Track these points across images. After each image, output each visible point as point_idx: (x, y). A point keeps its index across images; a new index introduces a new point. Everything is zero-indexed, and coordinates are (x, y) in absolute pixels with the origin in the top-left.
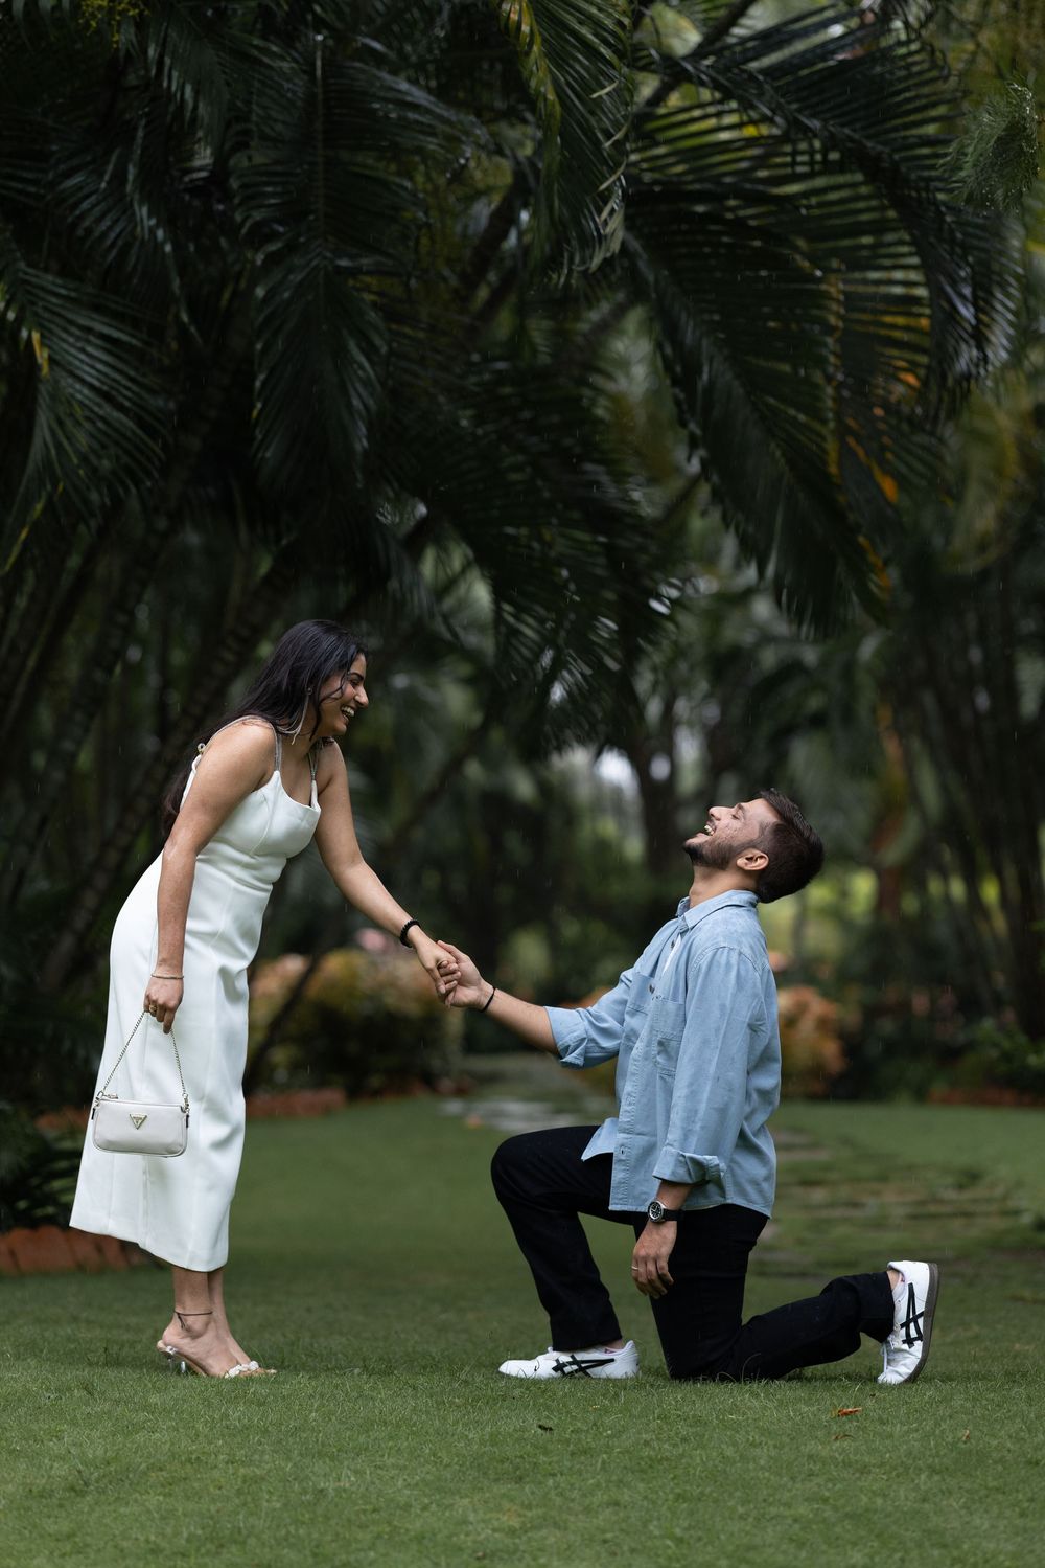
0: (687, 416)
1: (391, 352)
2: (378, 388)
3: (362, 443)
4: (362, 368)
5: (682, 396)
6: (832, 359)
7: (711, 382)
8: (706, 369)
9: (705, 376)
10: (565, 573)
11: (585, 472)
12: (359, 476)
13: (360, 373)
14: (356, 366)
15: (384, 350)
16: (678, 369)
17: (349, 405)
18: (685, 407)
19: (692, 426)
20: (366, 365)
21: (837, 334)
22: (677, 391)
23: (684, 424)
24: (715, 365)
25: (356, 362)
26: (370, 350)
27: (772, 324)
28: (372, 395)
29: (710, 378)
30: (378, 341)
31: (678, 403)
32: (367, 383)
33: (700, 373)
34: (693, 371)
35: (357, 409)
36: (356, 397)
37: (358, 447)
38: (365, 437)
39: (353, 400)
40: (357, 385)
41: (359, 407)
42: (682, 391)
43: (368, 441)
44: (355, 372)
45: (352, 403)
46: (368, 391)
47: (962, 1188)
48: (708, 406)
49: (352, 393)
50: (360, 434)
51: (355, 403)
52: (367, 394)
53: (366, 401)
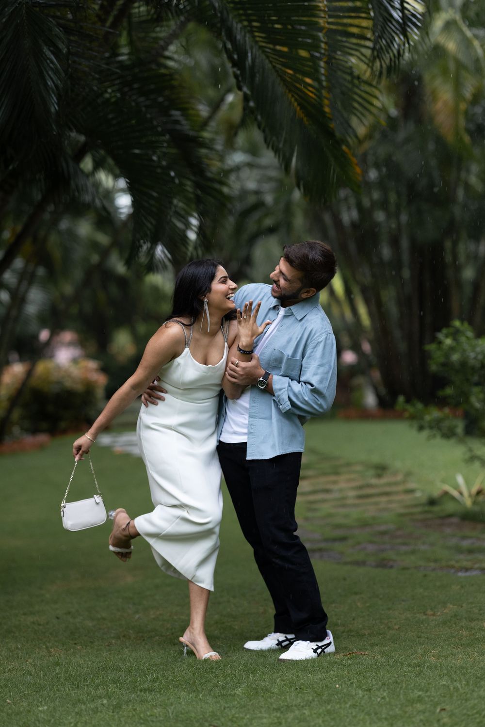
0: (242, 83)
1: (69, 52)
2: (63, 75)
3: (54, 108)
4: (52, 62)
5: (238, 72)
6: (323, 45)
7: (253, 62)
8: (249, 55)
9: (250, 58)
10: (172, 174)
11: (171, 116)
12: (55, 128)
13: (51, 65)
14: (48, 61)
15: (65, 51)
16: (236, 57)
17: (46, 84)
18: (240, 79)
19: (245, 89)
20: (55, 60)
21: (324, 31)
22: (235, 69)
23: (240, 88)
24: (254, 51)
25: (49, 59)
26: (57, 53)
27: (277, 26)
28: (59, 78)
29: (252, 59)
30: (61, 45)
31: (236, 77)
32: (56, 72)
33: (247, 57)
34: (243, 55)
35: (50, 86)
36: (50, 79)
37: (53, 110)
38: (57, 104)
39: (48, 81)
40: (50, 73)
41: (52, 85)
42: (238, 69)
43: (58, 106)
44: (48, 64)
45: (47, 83)
46: (57, 76)
47: (379, 476)
48: (253, 76)
49: (47, 77)
50: (53, 102)
51: (49, 83)
52: (56, 77)
53: (56, 82)
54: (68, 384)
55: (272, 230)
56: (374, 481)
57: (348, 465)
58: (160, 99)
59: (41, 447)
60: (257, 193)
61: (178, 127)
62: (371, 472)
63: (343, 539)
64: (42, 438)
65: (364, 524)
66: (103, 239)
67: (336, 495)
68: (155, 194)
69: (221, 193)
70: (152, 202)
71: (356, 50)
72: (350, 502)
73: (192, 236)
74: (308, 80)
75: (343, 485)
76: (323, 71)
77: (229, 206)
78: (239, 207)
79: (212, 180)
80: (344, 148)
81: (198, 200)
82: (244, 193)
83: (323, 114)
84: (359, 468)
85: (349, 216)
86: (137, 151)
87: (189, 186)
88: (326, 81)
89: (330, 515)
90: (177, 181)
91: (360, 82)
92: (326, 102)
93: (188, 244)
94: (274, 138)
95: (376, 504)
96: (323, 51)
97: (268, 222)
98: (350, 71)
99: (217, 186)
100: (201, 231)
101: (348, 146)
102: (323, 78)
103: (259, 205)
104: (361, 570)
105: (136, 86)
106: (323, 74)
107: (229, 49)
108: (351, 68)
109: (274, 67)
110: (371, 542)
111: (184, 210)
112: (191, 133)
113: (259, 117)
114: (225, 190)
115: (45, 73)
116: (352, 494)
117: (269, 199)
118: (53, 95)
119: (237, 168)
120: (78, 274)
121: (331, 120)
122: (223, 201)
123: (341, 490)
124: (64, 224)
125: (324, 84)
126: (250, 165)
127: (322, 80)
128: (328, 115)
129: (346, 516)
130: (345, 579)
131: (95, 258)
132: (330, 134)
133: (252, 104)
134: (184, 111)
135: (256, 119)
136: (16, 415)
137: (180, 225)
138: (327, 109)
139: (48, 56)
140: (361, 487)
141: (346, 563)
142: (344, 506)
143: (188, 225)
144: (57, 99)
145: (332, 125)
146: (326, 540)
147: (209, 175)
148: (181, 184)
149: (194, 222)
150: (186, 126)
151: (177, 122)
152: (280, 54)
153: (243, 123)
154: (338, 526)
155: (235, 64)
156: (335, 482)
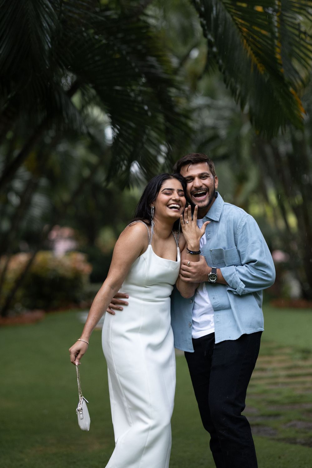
0: (207, 32)
2: (57, 18)
3: (48, 46)
4: (48, 7)
5: (205, 22)
7: (217, 15)
8: (214, 9)
9: (214, 12)
10: (146, 108)
11: (148, 61)
12: (47, 62)
13: (47, 9)
14: (44, 6)
16: (203, 9)
17: (41, 26)
18: (206, 28)
19: (210, 37)
20: (50, 5)
22: (202, 20)
23: (206, 35)
24: (218, 6)
25: (45, 4)
28: (53, 20)
29: (216, 12)
31: (203, 26)
32: (50, 15)
33: (211, 10)
34: (209, 10)
35: (45, 28)
36: (45, 22)
37: (46, 47)
38: (50, 43)
39: (43, 23)
40: (46, 16)
41: (46, 27)
42: (205, 20)
43: (51, 45)
44: (44, 9)
45: (43, 25)
46: (51, 18)
47: (305, 359)
48: (217, 27)
49: (43, 19)
50: (47, 41)
51: (44, 25)
52: (51, 20)
53: (50, 24)
54: (61, 272)
55: (225, 157)
56: (301, 363)
57: (280, 347)
58: (139, 47)
59: (37, 321)
60: (214, 128)
61: (153, 71)
62: (298, 355)
63: (277, 415)
64: (38, 314)
65: (294, 402)
66: (93, 159)
67: (270, 374)
68: (132, 125)
69: (186, 125)
70: (130, 131)
71: (304, 10)
72: (281, 380)
73: (161, 160)
74: (264, 32)
75: (275, 365)
76: (276, 24)
77: (193, 136)
78: (200, 138)
79: (178, 114)
80: (291, 89)
81: (167, 131)
82: (204, 128)
83: (275, 60)
84: (288, 351)
85: (284, 148)
86: (118, 88)
87: (161, 118)
88: (279, 32)
89: (265, 392)
90: (150, 114)
91: (306, 37)
92: (278, 50)
93: (157, 166)
94: (233, 80)
95: (303, 383)
96: (277, 7)
97: (222, 151)
98: (297, 27)
99: (183, 119)
100: (169, 157)
101: (295, 89)
102: (276, 30)
103: (215, 137)
104: (293, 448)
105: (120, 35)
106: (276, 27)
107: (198, 2)
108: (299, 25)
109: (234, 20)
110: (300, 420)
111: (157, 139)
112: (165, 76)
113: (221, 61)
114: (191, 124)
115: (42, 17)
116: (283, 373)
117: (223, 133)
118: (47, 35)
119: (199, 109)
120: (73, 185)
121: (281, 65)
122: (188, 133)
123: (274, 370)
124: (62, 147)
125: (277, 35)
126: (209, 107)
127: (276, 32)
128: (279, 61)
129: (279, 393)
130: (280, 458)
131: (86, 173)
132: (279, 78)
133: (215, 49)
134: (159, 58)
135: (218, 62)
136: (20, 293)
137: (152, 151)
138: (278, 56)
139: (44, 2)
140: (290, 368)
141: (279, 440)
142: (276, 384)
143: (159, 151)
144: (51, 38)
145: (282, 70)
146: (263, 416)
147: (177, 110)
148: (154, 117)
149: (163, 148)
150: (160, 71)
151: (152, 66)
152: (240, 9)
153: (206, 70)
154: (272, 403)
155: (202, 15)
156: (269, 362)
